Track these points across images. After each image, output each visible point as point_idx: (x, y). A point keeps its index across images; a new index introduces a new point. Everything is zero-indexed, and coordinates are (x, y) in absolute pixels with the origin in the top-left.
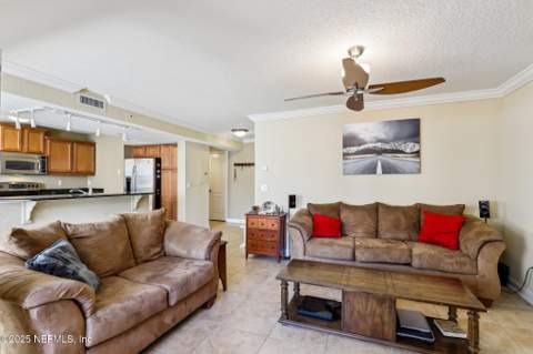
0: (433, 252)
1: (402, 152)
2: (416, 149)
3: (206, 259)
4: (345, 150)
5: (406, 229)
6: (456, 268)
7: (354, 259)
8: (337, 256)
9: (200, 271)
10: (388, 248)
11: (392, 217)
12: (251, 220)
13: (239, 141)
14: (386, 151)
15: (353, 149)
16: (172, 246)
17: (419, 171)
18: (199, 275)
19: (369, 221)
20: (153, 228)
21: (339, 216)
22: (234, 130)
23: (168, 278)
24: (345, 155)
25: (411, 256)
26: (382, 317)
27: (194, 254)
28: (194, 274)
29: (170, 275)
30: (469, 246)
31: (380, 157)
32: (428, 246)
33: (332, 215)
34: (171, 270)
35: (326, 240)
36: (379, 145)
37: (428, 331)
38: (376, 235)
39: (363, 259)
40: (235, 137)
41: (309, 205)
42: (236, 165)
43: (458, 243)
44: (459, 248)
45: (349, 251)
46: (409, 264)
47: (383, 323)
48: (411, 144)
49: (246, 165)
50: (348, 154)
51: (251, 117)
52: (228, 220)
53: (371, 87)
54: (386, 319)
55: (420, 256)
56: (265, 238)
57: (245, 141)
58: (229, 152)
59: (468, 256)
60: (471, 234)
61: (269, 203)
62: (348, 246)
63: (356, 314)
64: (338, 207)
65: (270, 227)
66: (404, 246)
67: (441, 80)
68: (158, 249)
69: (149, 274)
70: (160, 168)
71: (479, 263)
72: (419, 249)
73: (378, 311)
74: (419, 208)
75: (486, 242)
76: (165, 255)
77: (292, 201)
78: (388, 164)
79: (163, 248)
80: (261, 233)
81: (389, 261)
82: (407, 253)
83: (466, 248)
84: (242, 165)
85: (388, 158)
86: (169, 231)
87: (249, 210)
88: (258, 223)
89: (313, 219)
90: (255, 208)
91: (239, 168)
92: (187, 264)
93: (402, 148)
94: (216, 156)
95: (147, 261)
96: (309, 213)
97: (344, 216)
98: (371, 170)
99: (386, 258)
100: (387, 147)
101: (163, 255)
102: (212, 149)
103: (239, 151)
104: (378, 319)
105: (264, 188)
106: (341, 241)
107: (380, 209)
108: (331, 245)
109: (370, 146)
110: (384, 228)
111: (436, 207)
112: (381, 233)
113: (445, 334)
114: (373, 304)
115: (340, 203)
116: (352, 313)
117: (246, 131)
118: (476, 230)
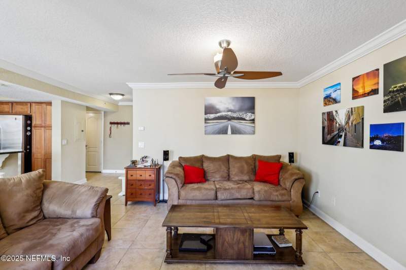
0: (266, 188)
1: (244, 119)
2: (252, 118)
3: (93, 217)
4: (207, 116)
5: (248, 173)
6: (280, 198)
7: (216, 198)
8: (204, 198)
9: (88, 230)
10: (239, 188)
11: (238, 165)
12: (130, 172)
13: (115, 104)
14: (234, 118)
15: (212, 116)
16: (52, 207)
17: (254, 133)
18: (87, 234)
19: (224, 168)
20: (29, 191)
21: (202, 165)
22: (111, 94)
23: (52, 246)
24: (206, 120)
25: (253, 193)
26: (244, 243)
27: (79, 213)
28: (82, 235)
29: (54, 241)
30: (286, 182)
31: (229, 122)
32: (262, 184)
33: (198, 165)
34: (54, 235)
35: (195, 186)
36: (229, 113)
37: (272, 246)
38: (228, 178)
39: (223, 198)
40: (112, 99)
41: (180, 158)
42: (111, 123)
43: (279, 181)
44: (279, 184)
45: (213, 192)
46: (252, 199)
47: (245, 247)
48: (249, 114)
49: (121, 123)
50: (209, 119)
51: (130, 85)
52: (104, 171)
53: (235, 73)
54: (247, 244)
55: (259, 191)
56: (143, 187)
57: (120, 104)
58: (105, 112)
59: (286, 189)
60: (287, 175)
61: (146, 157)
62: (212, 189)
63: (226, 244)
64: (202, 159)
65: (148, 178)
66: (249, 186)
67: (279, 74)
68: (35, 214)
69: (26, 244)
70: (30, 125)
71: (292, 193)
72: (258, 187)
73: (242, 239)
74: (254, 158)
75: (296, 180)
76: (45, 218)
77: (166, 155)
78: (235, 127)
79: (42, 211)
80: (139, 183)
81: (239, 197)
82: (251, 191)
83: (285, 184)
84: (117, 123)
85: (235, 123)
86: (48, 193)
87: (129, 164)
88: (137, 175)
89: (184, 169)
90: (134, 162)
91: (114, 127)
92: (72, 226)
93: (244, 116)
94: (91, 114)
95: (21, 228)
96: (180, 165)
97: (206, 165)
98: (224, 131)
99: (238, 195)
100: (235, 115)
101: (43, 218)
102: (89, 109)
103: (114, 112)
104: (241, 245)
105: (141, 145)
106: (206, 185)
107: (231, 160)
108: (199, 189)
109: (224, 114)
110: (234, 173)
111: (264, 157)
112: (232, 176)
113: (281, 246)
114: (238, 235)
115: (203, 156)
116: (223, 244)
117: (123, 95)
118: (290, 172)
